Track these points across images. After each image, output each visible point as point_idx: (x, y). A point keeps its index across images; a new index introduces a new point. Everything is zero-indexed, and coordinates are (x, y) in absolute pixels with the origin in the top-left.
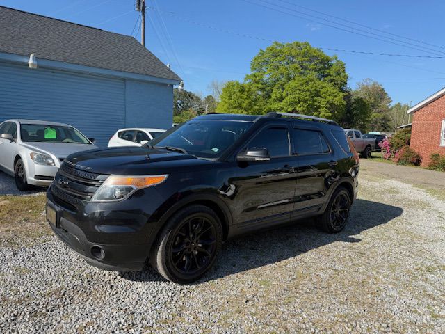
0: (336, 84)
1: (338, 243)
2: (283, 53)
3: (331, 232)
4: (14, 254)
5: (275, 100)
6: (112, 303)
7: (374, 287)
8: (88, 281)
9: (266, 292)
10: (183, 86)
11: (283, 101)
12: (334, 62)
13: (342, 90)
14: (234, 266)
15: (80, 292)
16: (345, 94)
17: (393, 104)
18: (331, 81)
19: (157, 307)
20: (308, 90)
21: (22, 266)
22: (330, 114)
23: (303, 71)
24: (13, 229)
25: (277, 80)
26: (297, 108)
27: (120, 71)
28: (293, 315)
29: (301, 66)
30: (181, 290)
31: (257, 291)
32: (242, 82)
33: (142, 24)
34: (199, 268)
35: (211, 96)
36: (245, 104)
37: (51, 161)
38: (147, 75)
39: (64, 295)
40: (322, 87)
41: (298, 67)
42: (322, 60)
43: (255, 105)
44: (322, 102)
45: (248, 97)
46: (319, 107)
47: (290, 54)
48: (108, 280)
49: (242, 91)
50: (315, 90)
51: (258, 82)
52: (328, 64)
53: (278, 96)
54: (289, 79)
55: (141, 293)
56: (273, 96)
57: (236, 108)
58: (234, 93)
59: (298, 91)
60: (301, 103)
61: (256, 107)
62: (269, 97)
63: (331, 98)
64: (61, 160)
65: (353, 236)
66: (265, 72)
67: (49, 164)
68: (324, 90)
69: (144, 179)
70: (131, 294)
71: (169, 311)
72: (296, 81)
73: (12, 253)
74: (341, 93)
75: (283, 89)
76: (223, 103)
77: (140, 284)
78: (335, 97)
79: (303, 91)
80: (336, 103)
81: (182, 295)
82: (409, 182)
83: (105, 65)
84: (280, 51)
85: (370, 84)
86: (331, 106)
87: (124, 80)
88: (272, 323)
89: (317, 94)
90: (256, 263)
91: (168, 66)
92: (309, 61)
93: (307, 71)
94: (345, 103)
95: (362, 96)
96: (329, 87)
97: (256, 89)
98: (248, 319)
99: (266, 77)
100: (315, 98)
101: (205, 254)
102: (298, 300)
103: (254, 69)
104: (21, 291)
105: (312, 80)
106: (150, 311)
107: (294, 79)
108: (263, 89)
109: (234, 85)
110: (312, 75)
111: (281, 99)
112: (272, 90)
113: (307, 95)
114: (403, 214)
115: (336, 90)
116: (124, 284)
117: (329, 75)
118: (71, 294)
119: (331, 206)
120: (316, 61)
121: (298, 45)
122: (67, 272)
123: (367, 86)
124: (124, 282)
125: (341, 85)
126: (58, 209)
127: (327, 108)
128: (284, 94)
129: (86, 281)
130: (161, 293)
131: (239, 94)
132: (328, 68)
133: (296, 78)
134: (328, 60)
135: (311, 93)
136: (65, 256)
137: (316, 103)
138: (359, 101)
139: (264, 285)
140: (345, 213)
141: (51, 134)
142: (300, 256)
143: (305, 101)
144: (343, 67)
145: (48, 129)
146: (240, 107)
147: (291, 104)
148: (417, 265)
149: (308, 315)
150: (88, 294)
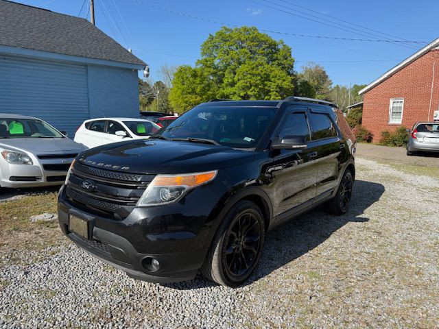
0: (283, 68)
1: (350, 224)
2: (232, 38)
3: (340, 213)
4: (26, 273)
5: (227, 85)
6: (173, 320)
7: (413, 266)
8: (131, 296)
9: (322, 285)
10: (148, 71)
11: (236, 86)
12: (280, 47)
13: (289, 74)
14: (272, 260)
15: (128, 310)
16: (292, 78)
17: (333, 86)
18: (279, 65)
19: (225, 318)
20: (259, 75)
21: (44, 289)
22: (280, 98)
23: (252, 55)
24: (6, 242)
25: (229, 65)
26: (249, 93)
27: (82, 56)
28: (364, 307)
29: (250, 51)
30: (237, 293)
31: (312, 285)
32: (193, 67)
33: (91, 6)
34: (248, 267)
35: (160, 82)
36: (198, 90)
37: (27, 160)
38: (110, 60)
39: (112, 317)
40: (271, 71)
41: (248, 51)
42: (269, 44)
43: (208, 90)
44: (272, 86)
45: (201, 82)
46: (269, 91)
47: (239, 39)
48: (151, 291)
49: (195, 75)
50: (265, 74)
51: (209, 67)
52: (275, 49)
53: (230, 80)
54: (240, 63)
55: (198, 303)
56: (225, 81)
57: (189, 93)
58: (187, 78)
59: (249, 76)
60: (253, 88)
61: (209, 93)
62: (221, 82)
63: (279, 82)
64: (40, 157)
65: (359, 216)
66: (215, 57)
67: (25, 163)
68: (273, 74)
69: (194, 176)
70: (187, 305)
71: (241, 321)
72: (246, 66)
73: (23, 272)
74: (289, 77)
75: (235, 74)
76: (176, 89)
77: (191, 292)
78: (284, 81)
79: (253, 75)
80: (285, 86)
81: (241, 299)
82: (374, 159)
83: (63, 50)
84: (230, 36)
85: (313, 67)
86: (281, 90)
87: (86, 65)
88: (350, 319)
89: (267, 78)
90: (291, 254)
91: (129, 51)
92: (257, 46)
93: (257, 56)
94: (293, 86)
95: (307, 80)
96: (277, 71)
97: (208, 73)
98: (323, 318)
99: (216, 62)
100: (266, 82)
101: (251, 252)
102: (357, 290)
103: (204, 54)
104: (60, 319)
105: (261, 65)
106: (221, 324)
107: (244, 63)
108: (214, 74)
109: (186, 70)
110: (261, 59)
111: (233, 84)
112: (224, 75)
113: (257, 80)
114: (386, 189)
115: (284, 74)
116: (172, 294)
117: (277, 59)
118: (119, 314)
119: (340, 188)
120: (264, 46)
121: (246, 30)
122: (99, 288)
123: (310, 69)
124: (171, 292)
125: (288, 68)
126: (90, 217)
127: (276, 91)
128: (236, 79)
129: (128, 296)
130: (219, 300)
131: (191, 79)
132: (275, 53)
133: (246, 62)
134: (275, 45)
135: (262, 78)
136: (88, 269)
137: (266, 88)
138: (305, 84)
139: (315, 277)
140: (349, 194)
141: (17, 129)
142: (326, 243)
143: (256, 86)
144: (289, 51)
145: (14, 122)
146: (193, 92)
147: (243, 89)
148: (432, 240)
149: (377, 305)
150: (139, 312)
